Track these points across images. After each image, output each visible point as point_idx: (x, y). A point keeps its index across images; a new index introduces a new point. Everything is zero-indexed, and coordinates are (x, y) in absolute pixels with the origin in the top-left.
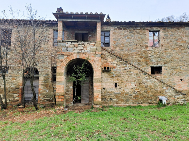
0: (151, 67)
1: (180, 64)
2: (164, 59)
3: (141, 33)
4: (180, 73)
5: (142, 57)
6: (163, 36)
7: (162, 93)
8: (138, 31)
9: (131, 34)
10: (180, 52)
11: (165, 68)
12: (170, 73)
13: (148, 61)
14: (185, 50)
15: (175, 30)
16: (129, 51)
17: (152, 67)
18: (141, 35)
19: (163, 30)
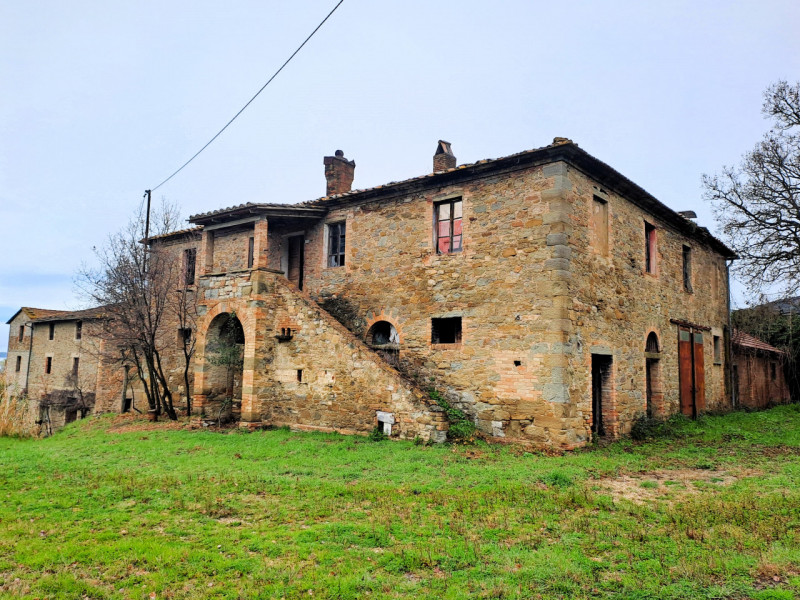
0: (433, 319)
1: (516, 306)
2: (470, 292)
3: (414, 214)
4: (514, 337)
5: (413, 288)
6: (471, 213)
7: (384, 402)
8: (406, 210)
9: (388, 222)
10: (519, 262)
11: (469, 321)
12: (484, 338)
14: (535, 255)
15: (509, 185)
16: (384, 274)
17: (435, 321)
18: (413, 221)
19: (471, 191)
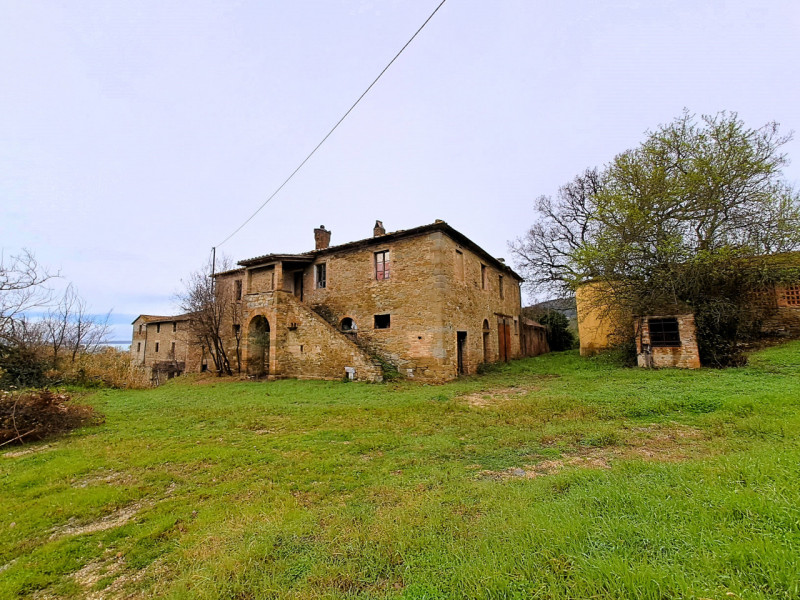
1: (419, 307)
2: (395, 300)
3: (363, 259)
4: (418, 324)
5: (364, 299)
6: (394, 258)
7: (349, 362)
8: (359, 257)
9: (349, 263)
10: (420, 284)
11: (394, 316)
12: (402, 325)
13: (371, 306)
14: (428, 280)
16: (348, 292)
17: (376, 317)
18: (363, 263)
19: (394, 247)
